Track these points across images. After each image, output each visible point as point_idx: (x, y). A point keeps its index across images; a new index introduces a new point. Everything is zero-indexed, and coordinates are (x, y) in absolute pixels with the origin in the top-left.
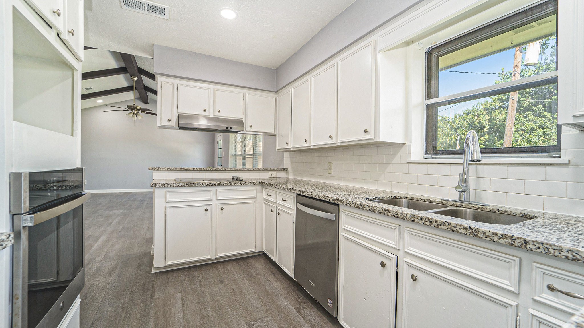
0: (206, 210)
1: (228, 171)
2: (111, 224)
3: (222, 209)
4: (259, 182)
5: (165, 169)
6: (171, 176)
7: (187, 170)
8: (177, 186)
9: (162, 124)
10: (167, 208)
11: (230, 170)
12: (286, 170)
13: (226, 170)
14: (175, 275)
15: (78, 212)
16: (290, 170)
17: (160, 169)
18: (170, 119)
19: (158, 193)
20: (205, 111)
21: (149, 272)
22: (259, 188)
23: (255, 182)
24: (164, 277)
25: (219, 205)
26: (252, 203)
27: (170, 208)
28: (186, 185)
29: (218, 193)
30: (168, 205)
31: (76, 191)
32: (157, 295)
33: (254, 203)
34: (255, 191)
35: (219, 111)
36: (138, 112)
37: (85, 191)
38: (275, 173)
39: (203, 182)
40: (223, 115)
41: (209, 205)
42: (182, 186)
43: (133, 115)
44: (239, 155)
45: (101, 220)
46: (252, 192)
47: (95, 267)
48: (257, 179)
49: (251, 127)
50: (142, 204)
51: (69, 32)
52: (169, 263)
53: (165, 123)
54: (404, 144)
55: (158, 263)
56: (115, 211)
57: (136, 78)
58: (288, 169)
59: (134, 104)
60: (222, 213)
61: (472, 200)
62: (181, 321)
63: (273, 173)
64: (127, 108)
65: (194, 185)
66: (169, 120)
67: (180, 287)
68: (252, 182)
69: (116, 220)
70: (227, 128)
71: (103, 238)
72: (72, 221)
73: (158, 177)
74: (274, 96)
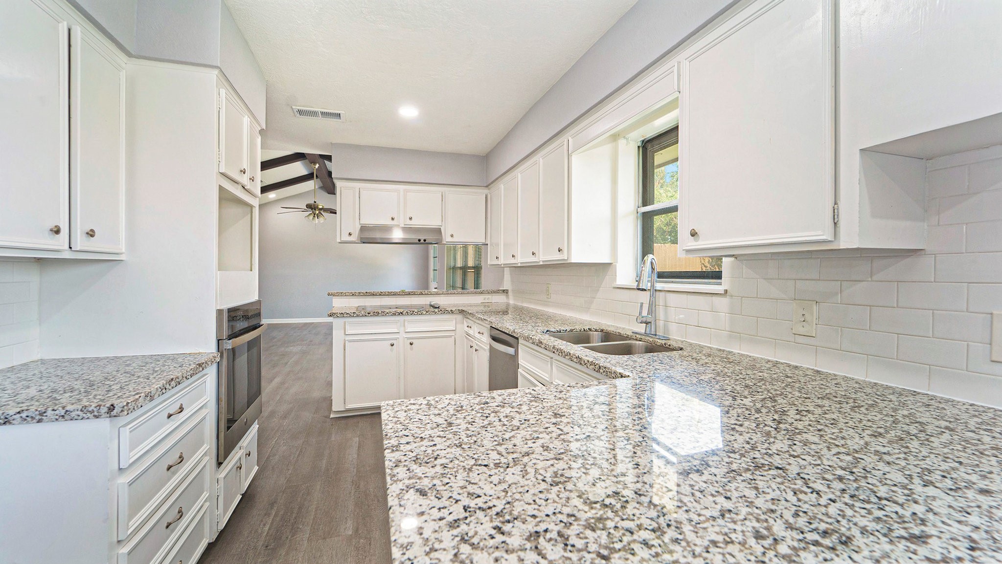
0: (392, 345)
1: (425, 294)
2: (287, 363)
3: (411, 344)
4: (459, 310)
5: (347, 294)
6: (354, 303)
7: (373, 295)
8: (358, 316)
9: (342, 239)
10: (347, 342)
11: (428, 294)
12: (505, 292)
13: (422, 294)
14: (355, 420)
15: (253, 344)
16: (510, 293)
17: (340, 294)
18: (352, 232)
19: (337, 323)
20: (393, 219)
21: (328, 417)
22: (459, 317)
23: (454, 309)
24: (343, 422)
25: (408, 338)
26: (450, 336)
27: (350, 341)
28: (367, 315)
29: (406, 323)
30: (348, 338)
31: (253, 322)
32: (333, 439)
33: (453, 337)
34: (454, 322)
35: (411, 219)
36: (320, 213)
37: (262, 323)
38: (489, 296)
39: (387, 311)
40: (417, 222)
41: (396, 339)
42: (363, 316)
43: (314, 217)
44: (458, 267)
45: (276, 358)
46: (448, 323)
47: (270, 409)
48: (454, 306)
49: (452, 236)
50: (326, 339)
51: (250, 179)
52: (350, 406)
53: (346, 238)
54: (611, 264)
55: (337, 406)
56: (291, 348)
57: (317, 166)
58: (508, 290)
59: (315, 202)
60: (412, 349)
61: (660, 333)
62: (355, 461)
63: (487, 296)
64: (306, 208)
65: (377, 314)
66: (350, 234)
67: (358, 432)
68: (449, 310)
69: (293, 359)
70: (419, 240)
71: (277, 380)
72: (246, 354)
73: (339, 304)
74: (486, 191)
